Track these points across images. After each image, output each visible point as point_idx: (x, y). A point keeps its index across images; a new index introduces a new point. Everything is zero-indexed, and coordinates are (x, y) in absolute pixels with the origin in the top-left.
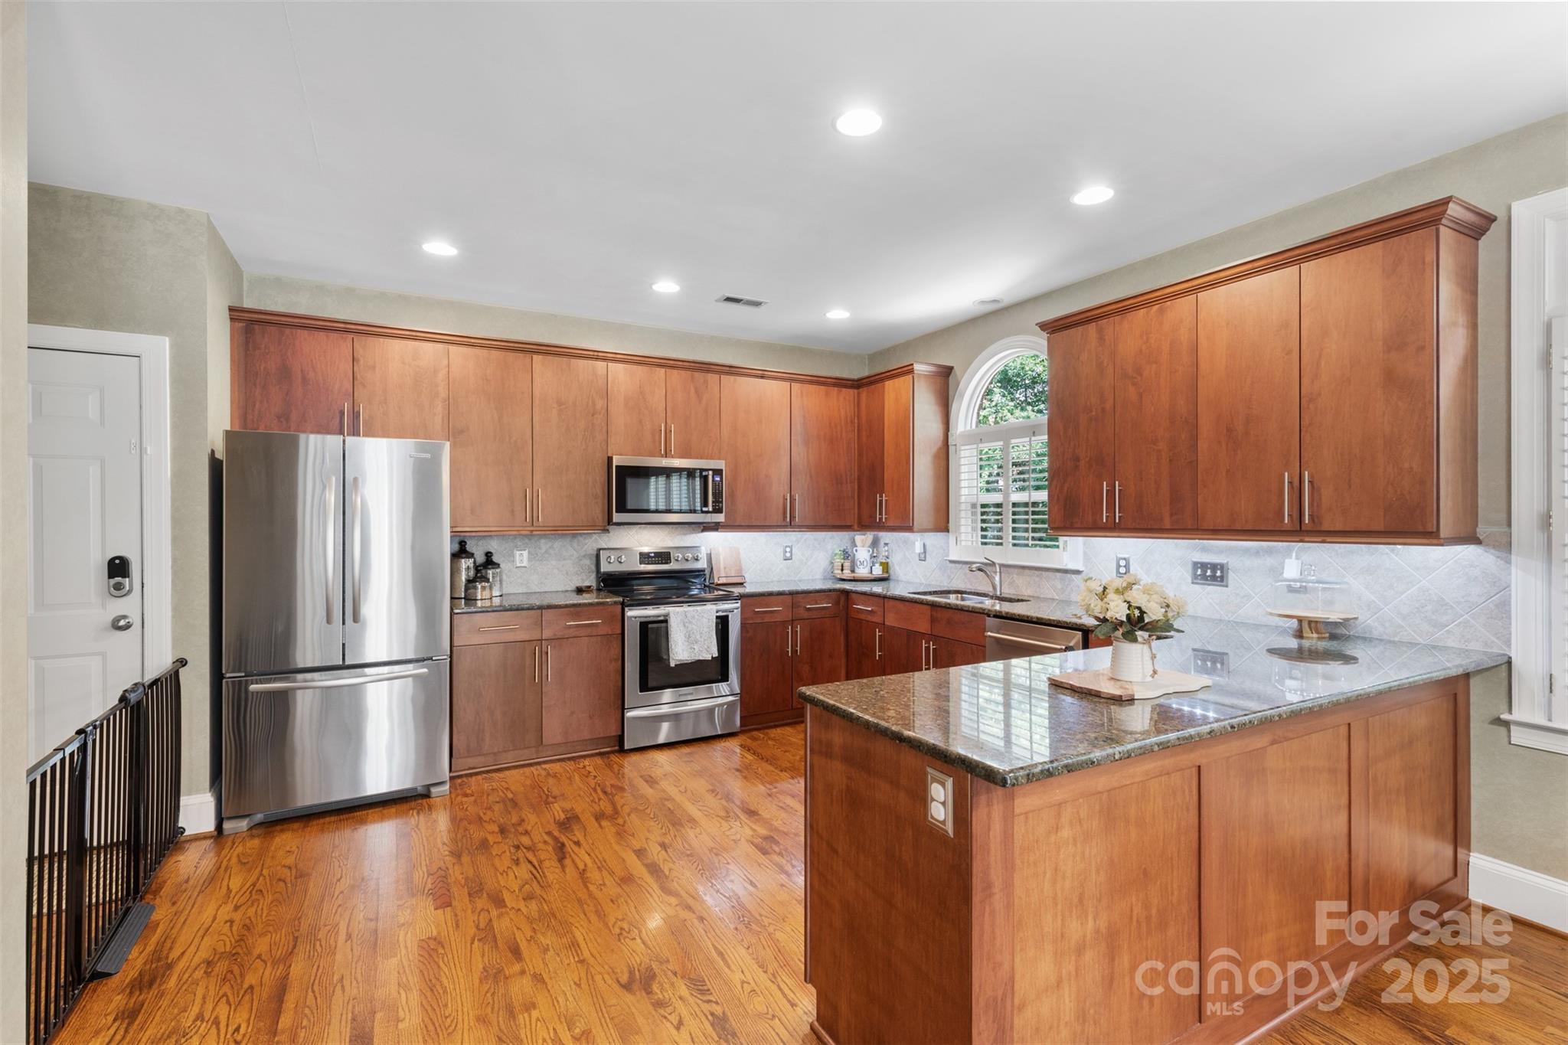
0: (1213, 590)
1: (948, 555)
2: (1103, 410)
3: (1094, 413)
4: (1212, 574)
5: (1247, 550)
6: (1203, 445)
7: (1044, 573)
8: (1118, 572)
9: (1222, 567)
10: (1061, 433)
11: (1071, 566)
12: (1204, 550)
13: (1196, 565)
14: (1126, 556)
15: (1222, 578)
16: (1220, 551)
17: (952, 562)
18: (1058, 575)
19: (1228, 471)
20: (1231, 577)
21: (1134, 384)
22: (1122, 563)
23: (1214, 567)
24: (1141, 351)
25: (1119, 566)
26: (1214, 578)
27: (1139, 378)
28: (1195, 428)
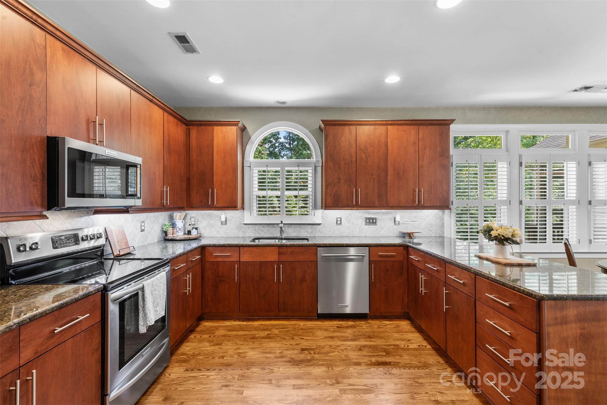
0: (372, 227)
1: (244, 221)
2: (351, 161)
3: (347, 161)
4: (372, 221)
5: (383, 213)
6: (389, 178)
7: (302, 226)
8: (337, 223)
9: (376, 219)
10: (332, 167)
11: (317, 222)
12: (369, 213)
13: (366, 219)
14: (340, 217)
15: (376, 223)
16: (375, 214)
17: (245, 224)
18: (310, 226)
19: (398, 187)
20: (378, 222)
21: (364, 153)
22: (339, 219)
23: (373, 219)
24: (367, 141)
25: (337, 221)
26: (373, 222)
27: (366, 151)
28: (387, 172)
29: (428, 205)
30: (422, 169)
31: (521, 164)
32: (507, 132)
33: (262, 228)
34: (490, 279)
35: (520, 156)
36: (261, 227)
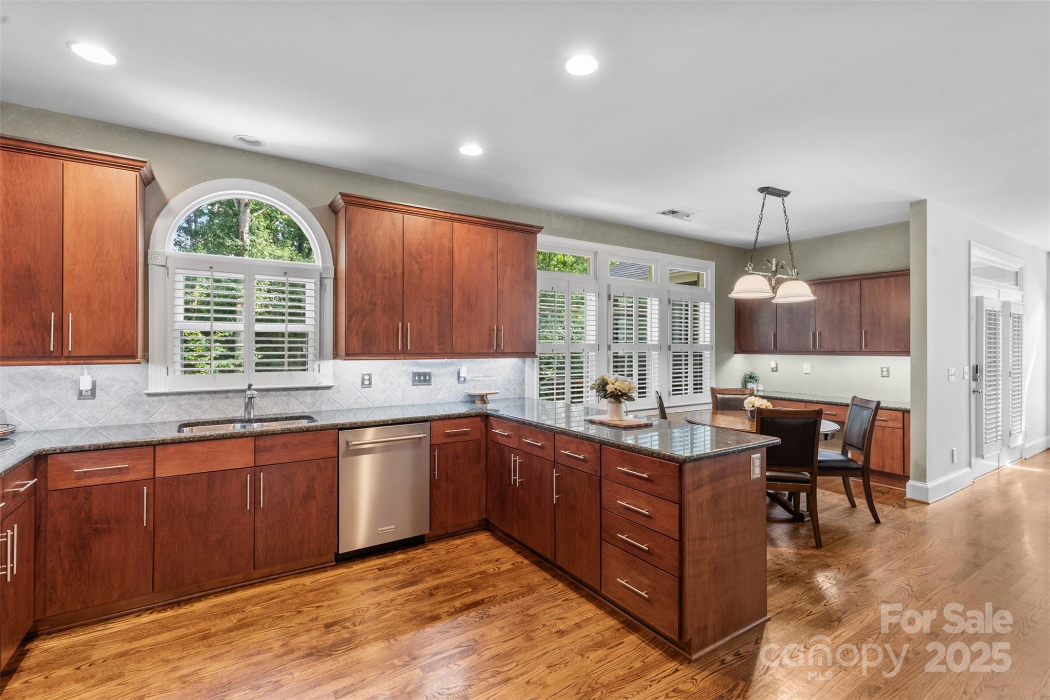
0: (424, 388)
1: (147, 389)
2: (395, 274)
3: (387, 274)
4: (423, 379)
5: (441, 364)
6: (456, 307)
7: (292, 392)
8: (363, 383)
9: (429, 374)
10: (360, 283)
11: (324, 384)
12: (419, 365)
13: (415, 374)
14: (369, 372)
15: (429, 381)
16: (428, 366)
17: (149, 395)
18: (309, 392)
19: (468, 322)
20: (433, 378)
21: (417, 262)
22: (367, 377)
23: (425, 374)
24: (421, 243)
25: (363, 380)
26: (425, 380)
27: (420, 259)
28: (451, 296)
29: (510, 351)
30: (501, 296)
31: (609, 296)
32: (596, 253)
33: (197, 402)
34: (621, 447)
35: (609, 286)
36: (194, 399)
